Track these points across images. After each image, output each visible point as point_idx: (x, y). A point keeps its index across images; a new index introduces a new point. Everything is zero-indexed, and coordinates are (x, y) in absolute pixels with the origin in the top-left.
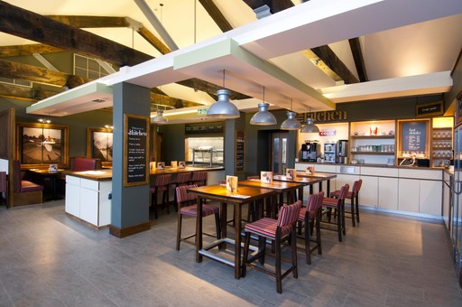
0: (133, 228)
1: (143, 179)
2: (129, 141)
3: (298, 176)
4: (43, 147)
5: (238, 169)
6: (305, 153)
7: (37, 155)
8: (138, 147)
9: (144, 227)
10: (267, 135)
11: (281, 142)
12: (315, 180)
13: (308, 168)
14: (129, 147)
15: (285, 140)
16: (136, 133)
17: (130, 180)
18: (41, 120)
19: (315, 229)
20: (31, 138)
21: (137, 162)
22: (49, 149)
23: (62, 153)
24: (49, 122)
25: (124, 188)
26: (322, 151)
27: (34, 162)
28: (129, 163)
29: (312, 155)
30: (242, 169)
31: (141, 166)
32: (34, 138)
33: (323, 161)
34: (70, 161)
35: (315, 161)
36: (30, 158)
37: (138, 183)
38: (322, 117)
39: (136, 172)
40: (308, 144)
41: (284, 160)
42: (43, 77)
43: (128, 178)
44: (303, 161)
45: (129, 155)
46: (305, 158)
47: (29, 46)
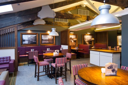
18: (71, 33)
22: (73, 42)
34: (78, 46)
42: (81, 18)
47: (67, 9)
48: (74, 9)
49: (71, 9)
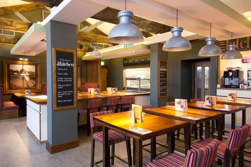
0: (62, 145)
1: (72, 103)
2: (57, 71)
3: (218, 103)
4: (23, 78)
5: (161, 95)
6: (227, 79)
7: (19, 83)
8: (66, 76)
9: (73, 145)
10: (189, 64)
11: (203, 70)
12: (238, 107)
13: (230, 95)
14: (58, 76)
15: (207, 68)
16: (64, 64)
17: (58, 105)
18: (21, 59)
19: (237, 160)
20: (15, 71)
21: (65, 89)
22: (27, 79)
23: (36, 82)
24: (26, 60)
25: (54, 111)
26: (245, 77)
27: (17, 88)
28: (58, 90)
29: (234, 81)
30: (165, 94)
31: (69, 93)
32: (17, 72)
33: (246, 87)
34: (42, 88)
35: (237, 87)
36: (15, 86)
37: (67, 107)
38: (244, 45)
39: (64, 97)
40: (230, 71)
41: (207, 86)
42: (11, 25)
43: (57, 103)
44: (224, 87)
45: (58, 83)
46: (227, 84)
47: (12, 7)
48: (30, 9)
49: (22, 9)
